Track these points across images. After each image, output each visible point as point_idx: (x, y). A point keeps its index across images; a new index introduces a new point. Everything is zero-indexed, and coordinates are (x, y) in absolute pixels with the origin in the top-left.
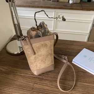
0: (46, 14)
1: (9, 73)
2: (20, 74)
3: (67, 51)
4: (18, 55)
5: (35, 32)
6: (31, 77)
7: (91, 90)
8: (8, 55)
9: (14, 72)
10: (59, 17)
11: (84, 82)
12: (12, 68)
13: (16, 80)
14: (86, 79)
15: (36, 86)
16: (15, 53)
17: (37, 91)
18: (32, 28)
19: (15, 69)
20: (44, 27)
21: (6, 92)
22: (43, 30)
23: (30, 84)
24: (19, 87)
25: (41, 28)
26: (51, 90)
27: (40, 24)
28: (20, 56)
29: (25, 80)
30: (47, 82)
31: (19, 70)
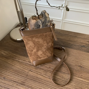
0: (48, 2)
1: (9, 58)
2: (18, 60)
3: (69, 43)
4: (20, 42)
5: (35, 21)
6: (27, 64)
7: (85, 87)
8: (11, 40)
9: (13, 58)
10: (62, 7)
11: (79, 77)
12: (12, 54)
13: (13, 65)
14: (82, 74)
15: (30, 73)
16: (18, 40)
17: (31, 78)
18: (33, 17)
19: (15, 55)
20: (45, 16)
21: (3, 74)
22: (44, 19)
23: (26, 70)
24: (15, 72)
25: (42, 17)
26: (44, 79)
27: (42, 13)
28: (21, 43)
29: (21, 66)
30: (41, 71)
31: (18, 56)
